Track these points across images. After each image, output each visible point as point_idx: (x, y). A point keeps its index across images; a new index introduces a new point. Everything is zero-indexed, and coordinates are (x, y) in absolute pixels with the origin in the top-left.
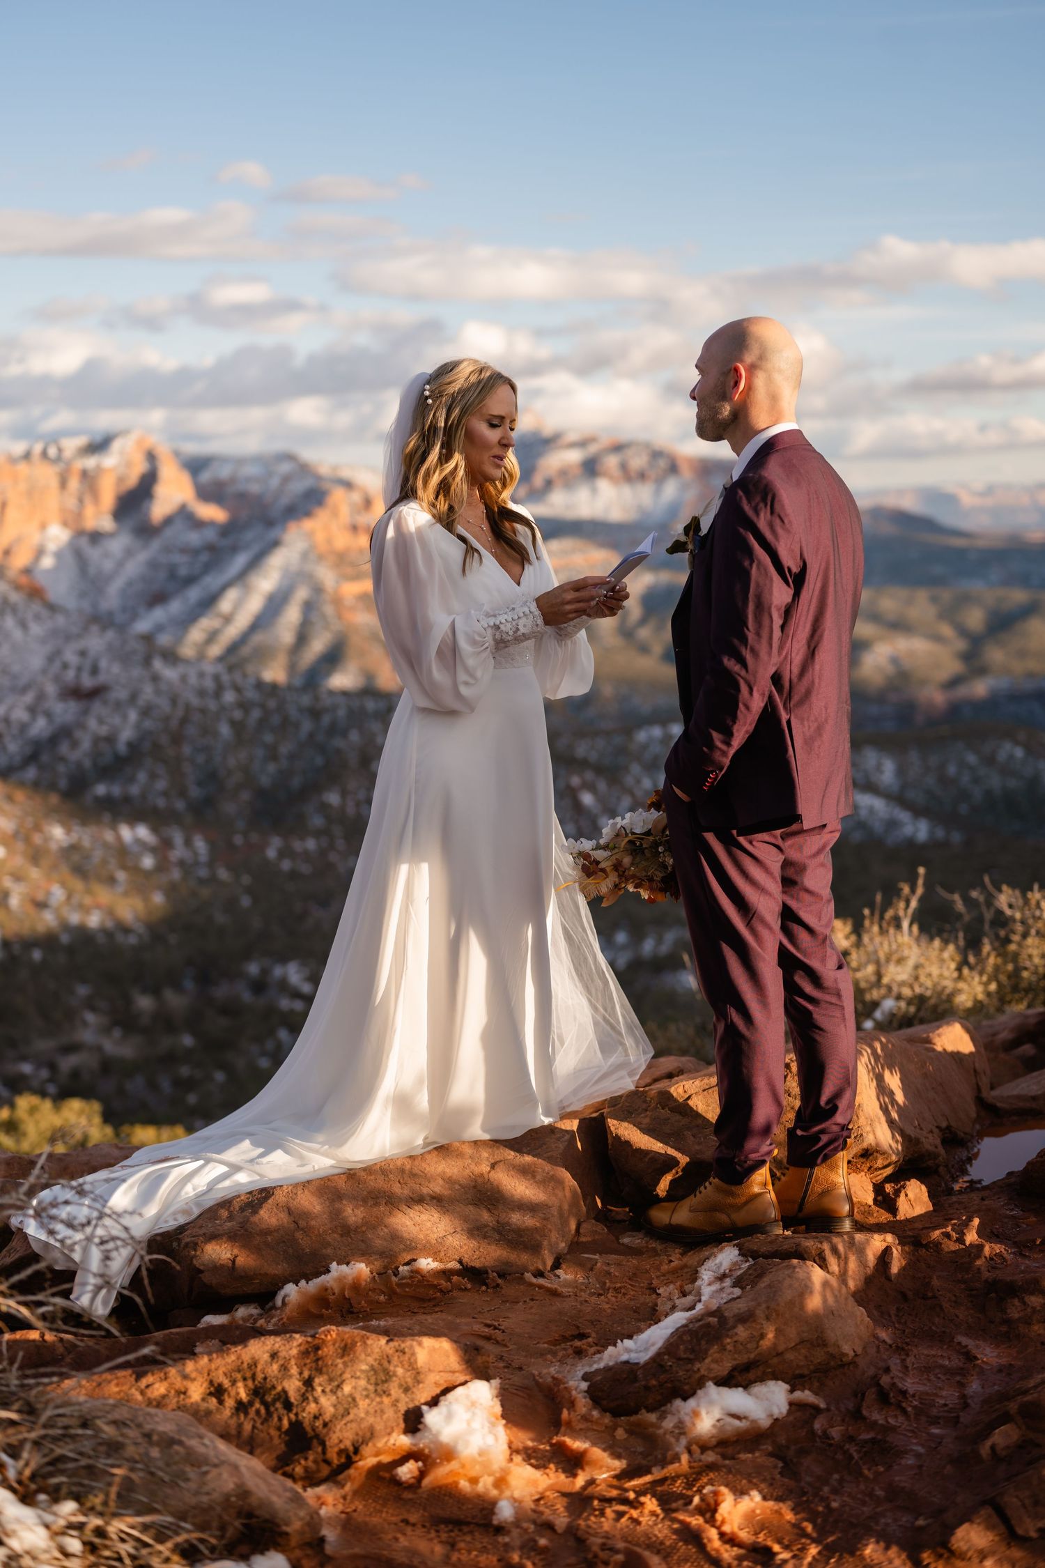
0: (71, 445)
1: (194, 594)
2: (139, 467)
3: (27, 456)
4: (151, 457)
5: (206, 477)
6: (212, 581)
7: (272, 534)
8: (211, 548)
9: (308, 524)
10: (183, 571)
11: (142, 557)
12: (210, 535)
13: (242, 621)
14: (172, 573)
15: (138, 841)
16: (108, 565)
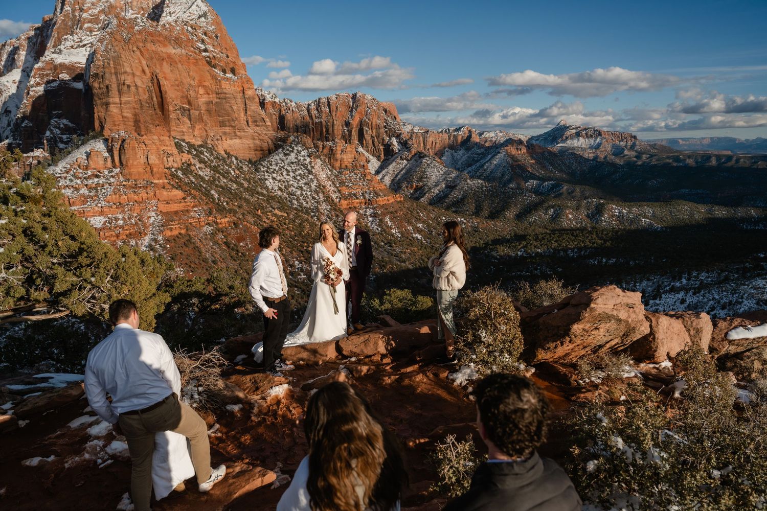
0: (452, 129)
1: (478, 164)
2: (467, 134)
3: (442, 132)
4: (470, 132)
5: (483, 136)
6: (483, 161)
7: (498, 150)
8: (482, 153)
9: (506, 148)
10: (476, 159)
11: (466, 156)
12: (482, 150)
13: (489, 170)
14: (473, 160)
15: (461, 221)
16: (459, 157)
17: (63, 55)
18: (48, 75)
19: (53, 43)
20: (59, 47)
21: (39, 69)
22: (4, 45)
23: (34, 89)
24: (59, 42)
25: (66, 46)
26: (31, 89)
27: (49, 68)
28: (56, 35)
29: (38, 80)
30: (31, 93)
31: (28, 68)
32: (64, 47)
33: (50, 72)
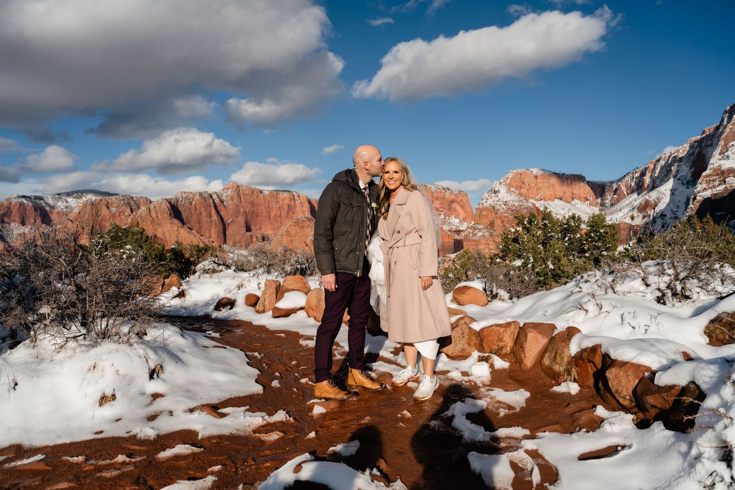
17: (730, 160)
18: (714, 180)
19: (719, 151)
20: (726, 154)
21: (707, 176)
22: (658, 161)
23: (701, 194)
24: (726, 148)
25: (733, 151)
26: (698, 195)
27: (716, 174)
28: (723, 143)
29: (704, 186)
30: (698, 198)
31: (683, 176)
32: (731, 152)
33: (717, 177)
